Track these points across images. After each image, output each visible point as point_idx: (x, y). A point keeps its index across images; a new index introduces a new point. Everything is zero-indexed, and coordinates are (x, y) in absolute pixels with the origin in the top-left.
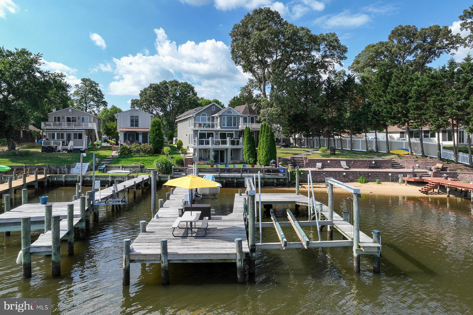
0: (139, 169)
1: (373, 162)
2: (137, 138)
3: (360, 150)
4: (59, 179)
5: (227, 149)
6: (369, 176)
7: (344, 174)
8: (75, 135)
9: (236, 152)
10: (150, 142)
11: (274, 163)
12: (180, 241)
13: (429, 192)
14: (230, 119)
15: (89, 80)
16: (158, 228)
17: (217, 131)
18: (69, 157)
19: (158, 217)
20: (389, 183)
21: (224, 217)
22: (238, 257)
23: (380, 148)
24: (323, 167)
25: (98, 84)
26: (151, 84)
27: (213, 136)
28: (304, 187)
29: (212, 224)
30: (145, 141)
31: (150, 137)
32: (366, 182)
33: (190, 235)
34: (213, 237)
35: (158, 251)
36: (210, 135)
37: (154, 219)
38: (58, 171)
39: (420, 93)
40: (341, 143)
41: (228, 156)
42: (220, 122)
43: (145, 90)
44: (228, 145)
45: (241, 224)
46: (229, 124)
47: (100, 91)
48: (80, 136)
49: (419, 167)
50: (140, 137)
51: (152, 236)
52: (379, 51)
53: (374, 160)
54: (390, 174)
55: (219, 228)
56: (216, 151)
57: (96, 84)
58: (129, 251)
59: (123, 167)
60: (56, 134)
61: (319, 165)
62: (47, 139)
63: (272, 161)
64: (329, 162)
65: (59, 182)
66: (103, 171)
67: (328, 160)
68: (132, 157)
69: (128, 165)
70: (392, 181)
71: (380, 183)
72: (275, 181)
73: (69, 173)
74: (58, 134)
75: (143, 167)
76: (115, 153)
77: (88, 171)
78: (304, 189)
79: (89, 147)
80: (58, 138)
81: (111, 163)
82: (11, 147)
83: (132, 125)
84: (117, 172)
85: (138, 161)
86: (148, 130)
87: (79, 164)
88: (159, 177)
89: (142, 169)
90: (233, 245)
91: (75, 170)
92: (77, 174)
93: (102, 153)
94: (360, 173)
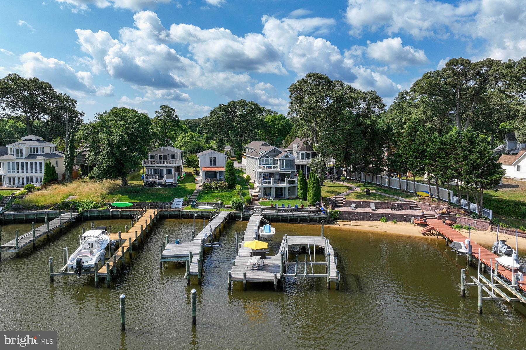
0: (219, 206)
1: (396, 205)
2: (216, 176)
3: (396, 188)
4: (165, 213)
5: (285, 187)
6: (389, 217)
7: (370, 214)
8: (167, 170)
9: (292, 190)
10: (225, 180)
11: (318, 204)
12: (251, 272)
13: (427, 233)
14: (287, 162)
15: (167, 107)
16: (240, 263)
17: (277, 172)
18: (165, 193)
19: (239, 256)
20: (404, 223)
21: (273, 257)
22: (275, 281)
23: (410, 189)
24: (356, 207)
25: (175, 110)
26: (220, 105)
27: (274, 177)
28: (339, 224)
29: (266, 262)
30: (221, 180)
31: (226, 175)
32: (387, 221)
33: (255, 268)
34: (266, 270)
35: (242, 277)
36: (272, 175)
37: (237, 257)
38: (164, 207)
39: (432, 154)
40: (382, 180)
41: (286, 193)
42: (280, 165)
43: (215, 110)
44: (285, 184)
45: (279, 263)
46: (287, 166)
47: (176, 116)
48: (171, 172)
49: (431, 209)
50: (218, 175)
51: (238, 268)
52: (433, 83)
53: (396, 203)
54: (405, 216)
55: (269, 264)
56: (276, 189)
57: (173, 110)
58: (230, 276)
59: (208, 204)
60: (153, 169)
61: (354, 205)
62: (147, 175)
63: (316, 203)
64: (361, 203)
65: (165, 215)
66: (194, 207)
67: (361, 202)
68: (212, 193)
69: (212, 202)
70: (406, 221)
71: (396, 223)
72: (318, 219)
73: (171, 208)
74: (154, 170)
75: (222, 204)
76: (199, 187)
77: (183, 205)
78: (338, 226)
79: (178, 180)
80: (155, 173)
81: (198, 199)
82: (125, 183)
83: (211, 164)
84: (204, 208)
85: (217, 197)
86: (223, 169)
87: (176, 200)
88: (234, 213)
89: (221, 206)
90: (273, 275)
91: (174, 205)
92: (176, 208)
93: (189, 186)
94: (382, 215)
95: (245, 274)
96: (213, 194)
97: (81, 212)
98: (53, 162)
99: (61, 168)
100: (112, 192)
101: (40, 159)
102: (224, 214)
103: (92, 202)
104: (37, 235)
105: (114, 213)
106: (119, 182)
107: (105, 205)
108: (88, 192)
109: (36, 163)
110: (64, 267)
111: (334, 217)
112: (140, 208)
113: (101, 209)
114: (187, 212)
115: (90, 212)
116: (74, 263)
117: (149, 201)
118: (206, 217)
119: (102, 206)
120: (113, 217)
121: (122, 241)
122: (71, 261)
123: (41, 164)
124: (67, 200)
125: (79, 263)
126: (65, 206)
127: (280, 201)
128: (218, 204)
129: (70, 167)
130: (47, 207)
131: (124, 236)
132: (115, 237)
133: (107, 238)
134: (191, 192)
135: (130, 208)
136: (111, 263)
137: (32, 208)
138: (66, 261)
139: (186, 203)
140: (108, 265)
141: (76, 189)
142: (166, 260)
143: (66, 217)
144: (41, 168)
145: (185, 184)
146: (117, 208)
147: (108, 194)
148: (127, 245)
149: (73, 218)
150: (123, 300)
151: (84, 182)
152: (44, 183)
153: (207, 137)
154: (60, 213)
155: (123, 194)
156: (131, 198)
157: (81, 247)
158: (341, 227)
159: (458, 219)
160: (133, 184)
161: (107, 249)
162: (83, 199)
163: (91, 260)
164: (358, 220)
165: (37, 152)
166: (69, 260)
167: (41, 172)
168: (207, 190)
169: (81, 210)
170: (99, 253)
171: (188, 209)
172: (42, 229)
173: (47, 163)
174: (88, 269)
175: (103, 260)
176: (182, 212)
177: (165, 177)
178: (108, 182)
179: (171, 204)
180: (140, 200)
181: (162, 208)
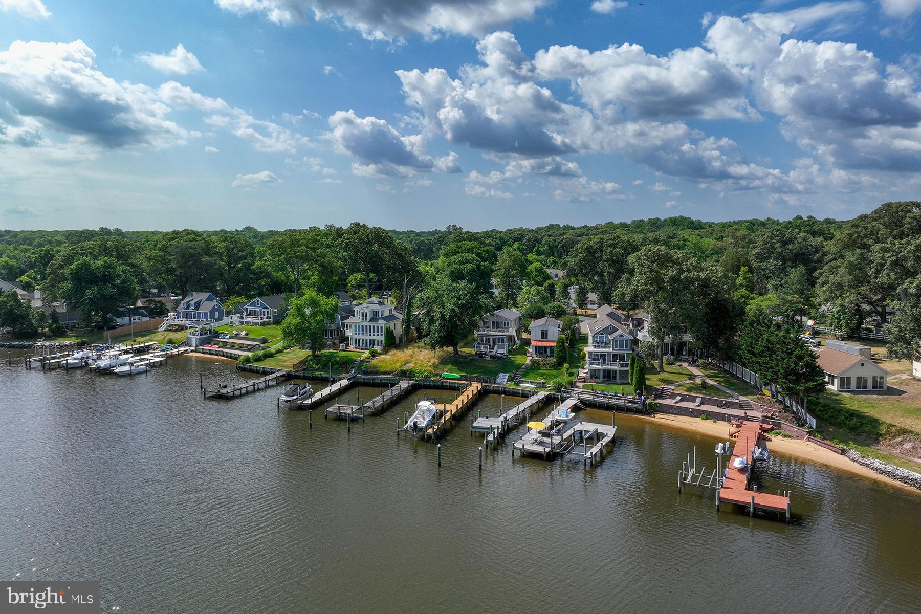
0: (541, 385)
1: (724, 402)
2: (546, 352)
5: (616, 371)
6: (711, 415)
7: (693, 410)
8: (499, 340)
9: (626, 373)
10: (555, 357)
12: (530, 445)
14: (621, 342)
16: (527, 439)
17: (609, 353)
18: (493, 366)
20: (722, 422)
22: (544, 453)
24: (682, 400)
27: (605, 358)
28: (655, 417)
29: (545, 439)
30: (552, 356)
31: (556, 351)
32: (707, 419)
33: (536, 443)
34: (542, 445)
36: (603, 356)
37: (528, 434)
38: (488, 381)
41: (617, 377)
42: (613, 345)
44: (617, 367)
46: (621, 346)
48: (503, 341)
49: (762, 411)
50: (548, 350)
51: (522, 442)
54: (727, 416)
55: (547, 442)
56: (606, 371)
58: (514, 446)
59: (531, 382)
61: (679, 398)
62: (479, 344)
64: (689, 397)
65: (489, 389)
66: (517, 384)
67: (689, 395)
68: (540, 369)
69: (535, 381)
70: (727, 421)
71: (716, 422)
72: (633, 409)
73: (495, 383)
74: (486, 339)
75: (545, 383)
76: (528, 361)
77: (507, 381)
78: (653, 419)
79: (509, 351)
80: (486, 342)
81: (524, 376)
82: (456, 352)
83: (542, 338)
84: (527, 386)
85: (543, 375)
86: (554, 344)
87: (501, 375)
88: (553, 394)
89: (543, 385)
90: (543, 448)
91: (499, 380)
92: (500, 384)
93: (519, 359)
94: (703, 412)
95: (523, 445)
96: (540, 371)
97: (417, 381)
98: (391, 325)
99: (398, 330)
100: (444, 361)
101: (382, 323)
102: (542, 394)
103: (425, 371)
104: (385, 400)
105: (444, 384)
106: (451, 349)
107: (437, 375)
108: (422, 361)
109: (378, 327)
110: (406, 426)
111: (653, 409)
112: (467, 381)
113: (433, 379)
114: (510, 389)
115: (423, 380)
116: (412, 424)
117: (476, 375)
118: (525, 396)
119: (434, 376)
120: (443, 387)
121: (445, 412)
122: (410, 423)
123: (381, 327)
124: (404, 368)
125: (415, 424)
126: (404, 374)
127: (608, 385)
128: (540, 383)
129: (407, 330)
130: (388, 373)
131: (448, 407)
132: (441, 407)
133: (434, 408)
134: (519, 367)
135: (458, 379)
136: (436, 427)
137: (377, 373)
138: (406, 422)
139: (511, 379)
140: (434, 428)
141: (411, 356)
142: (477, 430)
143: (404, 384)
144: (381, 332)
145: (516, 356)
146: (447, 379)
147: (440, 364)
148: (448, 415)
149: (409, 386)
150: (439, 448)
151: (419, 347)
152: (385, 348)
153: (565, 284)
154: (400, 380)
155: (453, 364)
156: (460, 370)
157: (416, 413)
158: (655, 419)
159: (783, 425)
160: (464, 352)
161: (433, 417)
162: (418, 368)
163: (423, 423)
164: (678, 415)
165: (378, 316)
166: (409, 421)
167: (381, 335)
168: (535, 366)
169: (416, 378)
170: (428, 419)
171: (511, 386)
172: (388, 394)
173: (387, 328)
174: (421, 429)
175: (431, 424)
176: (504, 388)
177: (496, 347)
178: (439, 352)
179: (495, 379)
180: (467, 373)
181: (487, 383)
